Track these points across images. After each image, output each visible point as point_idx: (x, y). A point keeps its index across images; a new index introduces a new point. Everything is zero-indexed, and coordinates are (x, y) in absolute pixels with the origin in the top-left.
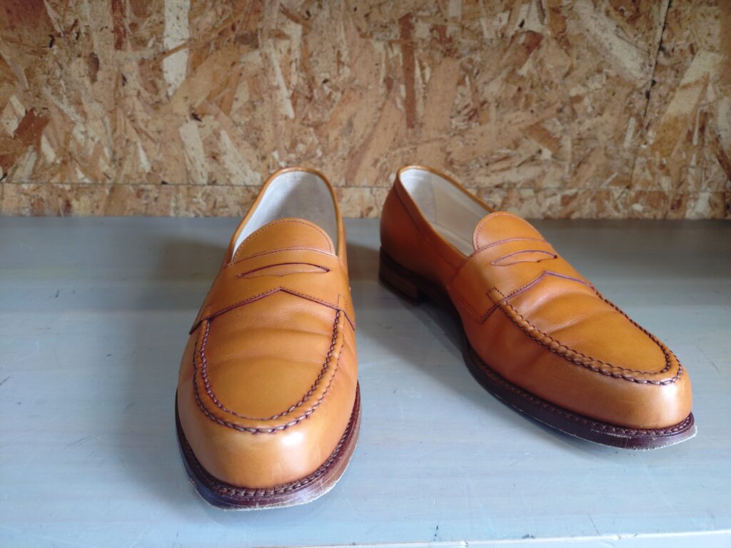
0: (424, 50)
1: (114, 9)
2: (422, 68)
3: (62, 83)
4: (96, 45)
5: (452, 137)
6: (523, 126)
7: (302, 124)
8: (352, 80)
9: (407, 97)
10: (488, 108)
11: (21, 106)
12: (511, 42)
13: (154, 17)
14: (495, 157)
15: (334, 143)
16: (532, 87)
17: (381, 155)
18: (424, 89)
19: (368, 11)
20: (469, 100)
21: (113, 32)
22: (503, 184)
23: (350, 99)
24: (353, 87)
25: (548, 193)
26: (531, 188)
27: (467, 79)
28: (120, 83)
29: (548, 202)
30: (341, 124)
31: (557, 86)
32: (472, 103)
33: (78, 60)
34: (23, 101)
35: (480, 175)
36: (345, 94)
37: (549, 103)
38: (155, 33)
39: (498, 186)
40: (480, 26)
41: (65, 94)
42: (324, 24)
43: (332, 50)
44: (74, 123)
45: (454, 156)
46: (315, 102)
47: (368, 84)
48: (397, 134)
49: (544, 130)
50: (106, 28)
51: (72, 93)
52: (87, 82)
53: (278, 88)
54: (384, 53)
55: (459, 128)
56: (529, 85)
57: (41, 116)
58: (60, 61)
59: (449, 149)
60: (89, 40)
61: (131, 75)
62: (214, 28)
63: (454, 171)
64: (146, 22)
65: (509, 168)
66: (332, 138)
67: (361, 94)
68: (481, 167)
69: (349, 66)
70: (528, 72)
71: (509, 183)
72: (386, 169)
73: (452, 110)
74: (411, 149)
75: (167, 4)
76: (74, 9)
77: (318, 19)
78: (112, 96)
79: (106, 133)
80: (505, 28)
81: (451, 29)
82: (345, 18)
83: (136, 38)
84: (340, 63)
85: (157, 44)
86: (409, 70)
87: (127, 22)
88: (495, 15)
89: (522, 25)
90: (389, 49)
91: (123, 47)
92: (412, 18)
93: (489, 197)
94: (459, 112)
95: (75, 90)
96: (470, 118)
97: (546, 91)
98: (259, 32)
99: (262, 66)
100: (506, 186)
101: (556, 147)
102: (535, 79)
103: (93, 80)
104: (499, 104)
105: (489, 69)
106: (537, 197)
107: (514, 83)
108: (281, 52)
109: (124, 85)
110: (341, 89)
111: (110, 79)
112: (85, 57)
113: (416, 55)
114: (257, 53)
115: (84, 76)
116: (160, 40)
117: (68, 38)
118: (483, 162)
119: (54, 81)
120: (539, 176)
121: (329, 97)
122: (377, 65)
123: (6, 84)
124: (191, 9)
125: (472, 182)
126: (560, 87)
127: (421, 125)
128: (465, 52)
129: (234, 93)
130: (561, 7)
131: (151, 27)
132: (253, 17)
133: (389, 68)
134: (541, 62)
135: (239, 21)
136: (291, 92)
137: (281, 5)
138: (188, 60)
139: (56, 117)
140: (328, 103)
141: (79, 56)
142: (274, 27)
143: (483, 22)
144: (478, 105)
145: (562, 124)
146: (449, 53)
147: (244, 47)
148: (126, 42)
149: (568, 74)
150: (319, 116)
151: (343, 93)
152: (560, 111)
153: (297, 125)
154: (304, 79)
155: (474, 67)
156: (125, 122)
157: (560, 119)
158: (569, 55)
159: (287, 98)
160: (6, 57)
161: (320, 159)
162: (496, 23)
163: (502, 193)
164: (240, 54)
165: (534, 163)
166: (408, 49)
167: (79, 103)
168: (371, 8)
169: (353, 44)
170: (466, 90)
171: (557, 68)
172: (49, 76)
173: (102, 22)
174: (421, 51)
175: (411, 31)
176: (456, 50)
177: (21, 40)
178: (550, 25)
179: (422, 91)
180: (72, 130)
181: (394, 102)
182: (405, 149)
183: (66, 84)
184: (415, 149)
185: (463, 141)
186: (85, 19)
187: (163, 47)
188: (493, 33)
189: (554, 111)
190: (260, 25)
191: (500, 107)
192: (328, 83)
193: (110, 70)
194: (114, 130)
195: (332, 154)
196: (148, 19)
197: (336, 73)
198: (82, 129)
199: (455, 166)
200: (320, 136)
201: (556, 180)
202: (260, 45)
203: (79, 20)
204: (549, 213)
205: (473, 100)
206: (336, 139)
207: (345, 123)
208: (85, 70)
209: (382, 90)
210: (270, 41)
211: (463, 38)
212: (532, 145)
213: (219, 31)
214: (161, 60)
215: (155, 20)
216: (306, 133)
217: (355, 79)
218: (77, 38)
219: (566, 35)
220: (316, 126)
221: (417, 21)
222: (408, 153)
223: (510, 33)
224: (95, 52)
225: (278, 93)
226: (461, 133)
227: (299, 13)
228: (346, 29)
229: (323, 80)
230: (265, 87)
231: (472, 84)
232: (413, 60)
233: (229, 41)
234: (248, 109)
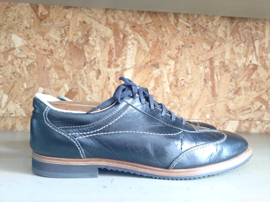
0: (218, 69)
1: (109, 54)
2: (217, 76)
3: (86, 79)
4: (101, 66)
5: (229, 100)
6: (254, 97)
7: (173, 95)
8: (192, 79)
9: (212, 86)
10: (241, 90)
11: (68, 87)
12: (248, 67)
13: (123, 57)
14: (245, 108)
15: (185, 103)
16: (256, 83)
17: (203, 107)
18: (218, 83)
19: (198, 56)
20: (234, 87)
21: (108, 62)
22: (249, 119)
23: (191, 86)
24: (192, 81)
25: (266, 123)
26: (260, 120)
27: (233, 80)
28: (107, 80)
29: (266, 126)
30: (187, 95)
31: (265, 82)
32: (235, 88)
33: (93, 71)
34: (69, 86)
35: (240, 115)
36: (189, 84)
37: (262, 89)
38: (123, 62)
39: (247, 120)
40: (237, 62)
41: (86, 83)
42: (183, 60)
43: (185, 69)
44: (87, 94)
45: (230, 108)
46: (178, 87)
47: (198, 81)
48: (208, 99)
49: (262, 98)
50: (106, 60)
51: (89, 83)
52: (95, 79)
53: (165, 82)
54: (203, 70)
55: (231, 97)
56: (255, 82)
57: (75, 91)
58: (86, 72)
59: (228, 105)
60: (98, 64)
61: (112, 77)
62: (143, 61)
63: (230, 113)
64: (120, 59)
65: (250, 113)
66: (184, 100)
67: (195, 84)
68: (240, 112)
69: (191, 75)
70: (254, 78)
71: (251, 119)
72: (204, 113)
73: (229, 91)
74: (214, 105)
75: (128, 53)
76: (95, 54)
77: (181, 59)
78: (104, 84)
79: (99, 98)
80: (245, 63)
81: (227, 62)
82: (190, 59)
83: (116, 64)
84: (188, 73)
85: (123, 66)
86: (212, 76)
87: (113, 59)
88: (241, 59)
89: (251, 62)
90: (205, 69)
91: (110, 67)
92: (213, 59)
93: (244, 124)
94: (231, 91)
95: (90, 82)
96: (235, 94)
97: (261, 84)
98: (160, 63)
99: (160, 74)
100: (250, 120)
101: (267, 105)
102: (257, 80)
103: (98, 78)
104: (245, 88)
105: (241, 76)
106: (262, 124)
107: (250, 81)
108: (167, 70)
109: (108, 80)
110: (188, 83)
111: (104, 78)
112: (96, 70)
113: (215, 71)
114: (158, 70)
115: (94, 77)
116: (124, 65)
117: (91, 64)
118: (241, 110)
119: (83, 79)
120: (262, 116)
121: (183, 85)
122: (201, 74)
123: (64, 79)
124: (136, 55)
125: (238, 118)
126: (266, 83)
127: (217, 96)
128: (232, 70)
129: (149, 84)
130: (263, 56)
131: (122, 61)
132: (158, 58)
133: (205, 75)
134: (258, 75)
135: (153, 59)
136: (169, 84)
137: (168, 54)
138: (133, 72)
139: (81, 92)
140: (183, 87)
141: (94, 70)
142: (165, 61)
143: (237, 60)
144: (237, 89)
145: (268, 96)
146: (227, 70)
147: (153, 68)
148: (112, 65)
149: (268, 79)
150: (179, 92)
151: (188, 84)
152: (267, 91)
153: (171, 95)
154: (174, 79)
155: (235, 76)
156: (107, 94)
157: (267, 94)
158: (268, 72)
159: (168, 86)
160: (66, 70)
161: (179, 108)
162: (242, 61)
163: (249, 122)
164: (152, 71)
165: (260, 111)
166: (212, 69)
167: (91, 87)
168: (199, 55)
169: (193, 67)
170: (233, 83)
171: (264, 76)
172: (81, 77)
173: (104, 58)
174: (216, 70)
175: (213, 63)
176: (229, 70)
177: (73, 64)
178: (260, 62)
179: (217, 83)
180: (86, 97)
181: (207, 87)
182: (212, 105)
183: (87, 80)
184: (215, 105)
185: (233, 102)
186: (99, 57)
187: (125, 67)
188: (241, 64)
189: (265, 92)
190: (160, 61)
191: (246, 89)
192: (183, 81)
193: (104, 75)
194: (102, 97)
195: (183, 107)
196: (121, 58)
197: (186, 77)
198: (90, 96)
199: (231, 112)
200: (180, 99)
201: (268, 117)
202: (160, 67)
203: (96, 58)
204: (267, 131)
205: (236, 87)
206: (186, 101)
207: (189, 95)
208: (95, 75)
209: (203, 83)
210: (163, 66)
211: (231, 66)
212: (258, 104)
213: (146, 62)
214: (124, 72)
215: (123, 58)
216: (174, 98)
217: (193, 79)
218: (94, 64)
219: (266, 65)
220: (178, 96)
221: (215, 60)
222: (213, 106)
223: (247, 64)
224: (100, 69)
225: (165, 84)
226: (232, 99)
227: (174, 57)
228: (190, 62)
229: (181, 79)
230: (160, 82)
231: (235, 82)
232: (214, 73)
233: (149, 66)
234: (153, 90)
